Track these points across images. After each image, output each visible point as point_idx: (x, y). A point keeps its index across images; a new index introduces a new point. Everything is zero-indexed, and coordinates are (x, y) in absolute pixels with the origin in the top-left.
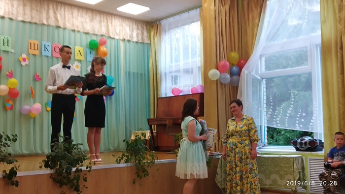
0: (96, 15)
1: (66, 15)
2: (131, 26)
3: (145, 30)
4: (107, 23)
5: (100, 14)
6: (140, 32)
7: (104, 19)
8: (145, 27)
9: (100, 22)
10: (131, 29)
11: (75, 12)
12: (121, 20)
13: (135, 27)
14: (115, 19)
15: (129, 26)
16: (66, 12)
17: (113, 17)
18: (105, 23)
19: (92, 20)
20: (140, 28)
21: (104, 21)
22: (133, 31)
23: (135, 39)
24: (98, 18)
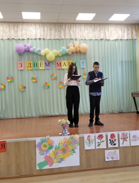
0: (97, 27)
1: (77, 31)
2: (123, 29)
3: (134, 30)
4: (105, 30)
5: (100, 26)
6: (130, 32)
7: (103, 28)
8: (134, 28)
9: (100, 31)
10: (123, 31)
11: (83, 27)
12: (115, 27)
13: (126, 29)
14: (110, 27)
15: (121, 30)
16: (77, 29)
17: (109, 26)
18: (103, 31)
19: (94, 30)
20: (130, 29)
21: (102, 30)
22: (124, 32)
23: (126, 38)
24: (98, 28)
